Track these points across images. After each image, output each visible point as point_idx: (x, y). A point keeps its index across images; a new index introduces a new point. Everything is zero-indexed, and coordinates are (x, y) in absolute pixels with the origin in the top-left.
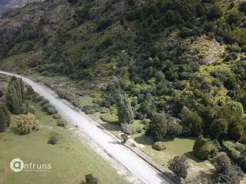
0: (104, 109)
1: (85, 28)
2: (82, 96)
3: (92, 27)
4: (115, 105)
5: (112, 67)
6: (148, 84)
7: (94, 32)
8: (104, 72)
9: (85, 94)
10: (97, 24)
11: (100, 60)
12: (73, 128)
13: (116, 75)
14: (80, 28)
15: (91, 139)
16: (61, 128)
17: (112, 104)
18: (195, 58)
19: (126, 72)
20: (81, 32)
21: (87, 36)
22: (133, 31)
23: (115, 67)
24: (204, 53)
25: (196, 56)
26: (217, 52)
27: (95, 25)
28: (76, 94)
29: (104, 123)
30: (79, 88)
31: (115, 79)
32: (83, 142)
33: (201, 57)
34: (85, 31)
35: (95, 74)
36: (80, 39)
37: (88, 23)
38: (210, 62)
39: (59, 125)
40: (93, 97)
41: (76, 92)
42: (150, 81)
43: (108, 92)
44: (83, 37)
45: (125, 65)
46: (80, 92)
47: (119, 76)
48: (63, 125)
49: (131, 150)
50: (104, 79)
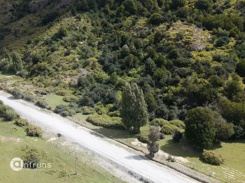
0: (86, 109)
1: (26, 21)
2: (45, 94)
3: (36, 21)
4: (100, 102)
5: (74, 59)
6: (129, 75)
7: (38, 25)
8: (65, 65)
9: (48, 92)
10: (41, 17)
11: (56, 52)
12: (55, 139)
13: (84, 67)
14: (21, 22)
15: (93, 154)
16: (36, 139)
17: (96, 101)
18: (180, 44)
19: (97, 63)
20: (22, 25)
21: (31, 30)
22: (88, 22)
23: (77, 60)
24: (189, 38)
25: (180, 42)
26: (203, 37)
27: (39, 18)
28: (37, 92)
29: (98, 128)
30: (37, 85)
31: (84, 72)
32: (84, 160)
33: (187, 43)
34: (27, 25)
35: (54, 68)
36: (22, 34)
37: (30, 17)
38: (201, 48)
39: (31, 135)
40: (62, 94)
41: (35, 90)
42: (130, 72)
43: (80, 88)
44: (25, 32)
45: (91, 56)
46: (41, 90)
47: (89, 68)
48: (37, 135)
49: (171, 167)
50: (68, 72)
